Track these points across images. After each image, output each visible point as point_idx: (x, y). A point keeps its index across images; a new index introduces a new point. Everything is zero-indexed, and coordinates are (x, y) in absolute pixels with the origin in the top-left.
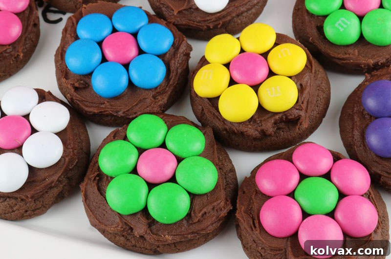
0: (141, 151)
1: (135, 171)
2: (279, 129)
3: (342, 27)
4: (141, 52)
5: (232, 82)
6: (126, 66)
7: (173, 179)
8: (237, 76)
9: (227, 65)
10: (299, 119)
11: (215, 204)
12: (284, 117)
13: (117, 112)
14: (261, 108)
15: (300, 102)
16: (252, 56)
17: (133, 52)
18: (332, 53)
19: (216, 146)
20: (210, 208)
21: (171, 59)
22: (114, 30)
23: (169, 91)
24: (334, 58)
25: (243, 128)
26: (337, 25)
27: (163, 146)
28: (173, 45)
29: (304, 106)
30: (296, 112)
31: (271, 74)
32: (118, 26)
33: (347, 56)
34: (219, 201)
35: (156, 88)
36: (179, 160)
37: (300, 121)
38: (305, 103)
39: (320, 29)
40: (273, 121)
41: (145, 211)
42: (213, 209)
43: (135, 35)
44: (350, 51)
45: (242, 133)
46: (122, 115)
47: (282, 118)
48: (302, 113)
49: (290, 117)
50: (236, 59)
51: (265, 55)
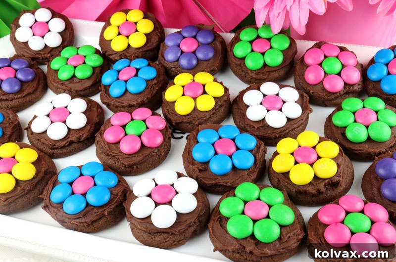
0: (245, 202)
1: (243, 213)
2: (327, 189)
3: (357, 132)
4: (238, 149)
5: (296, 163)
6: (231, 157)
7: (268, 217)
8: (298, 159)
9: (292, 154)
10: (339, 182)
11: (295, 231)
12: (330, 181)
13: (226, 183)
14: (316, 177)
15: (339, 173)
16: (306, 148)
17: (233, 149)
18: (353, 147)
19: (289, 200)
20: (292, 234)
21: (256, 154)
22: (220, 138)
23: (257, 171)
24: (354, 150)
25: (305, 188)
26: (354, 130)
27: (259, 199)
28: (256, 146)
29: (341, 174)
30: (337, 179)
31: (319, 157)
32: (222, 135)
33: (362, 148)
34: (297, 230)
35: (249, 169)
36: (270, 207)
37: (340, 184)
38: (342, 173)
39: (344, 135)
40: (324, 184)
41: (253, 236)
42: (294, 234)
43: (234, 140)
44: (363, 145)
45: (306, 191)
46: (230, 185)
47: (328, 182)
48: (341, 179)
49: (334, 181)
50: (297, 150)
51: (314, 148)
